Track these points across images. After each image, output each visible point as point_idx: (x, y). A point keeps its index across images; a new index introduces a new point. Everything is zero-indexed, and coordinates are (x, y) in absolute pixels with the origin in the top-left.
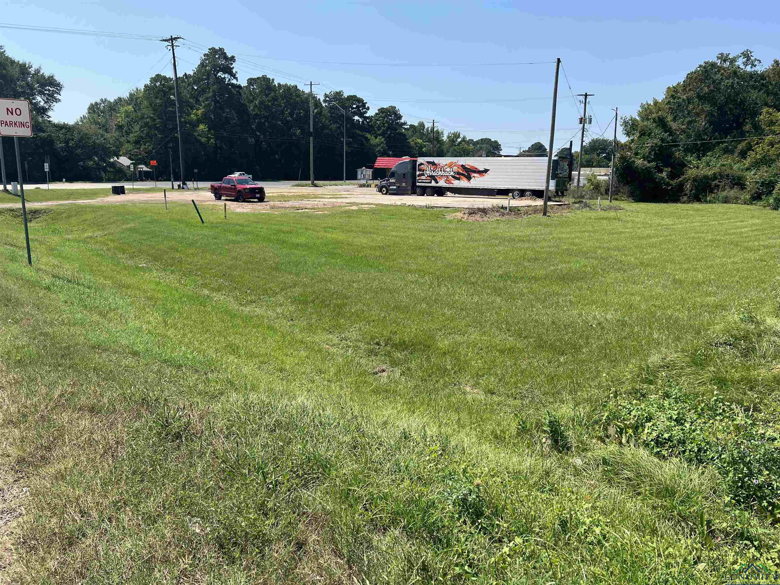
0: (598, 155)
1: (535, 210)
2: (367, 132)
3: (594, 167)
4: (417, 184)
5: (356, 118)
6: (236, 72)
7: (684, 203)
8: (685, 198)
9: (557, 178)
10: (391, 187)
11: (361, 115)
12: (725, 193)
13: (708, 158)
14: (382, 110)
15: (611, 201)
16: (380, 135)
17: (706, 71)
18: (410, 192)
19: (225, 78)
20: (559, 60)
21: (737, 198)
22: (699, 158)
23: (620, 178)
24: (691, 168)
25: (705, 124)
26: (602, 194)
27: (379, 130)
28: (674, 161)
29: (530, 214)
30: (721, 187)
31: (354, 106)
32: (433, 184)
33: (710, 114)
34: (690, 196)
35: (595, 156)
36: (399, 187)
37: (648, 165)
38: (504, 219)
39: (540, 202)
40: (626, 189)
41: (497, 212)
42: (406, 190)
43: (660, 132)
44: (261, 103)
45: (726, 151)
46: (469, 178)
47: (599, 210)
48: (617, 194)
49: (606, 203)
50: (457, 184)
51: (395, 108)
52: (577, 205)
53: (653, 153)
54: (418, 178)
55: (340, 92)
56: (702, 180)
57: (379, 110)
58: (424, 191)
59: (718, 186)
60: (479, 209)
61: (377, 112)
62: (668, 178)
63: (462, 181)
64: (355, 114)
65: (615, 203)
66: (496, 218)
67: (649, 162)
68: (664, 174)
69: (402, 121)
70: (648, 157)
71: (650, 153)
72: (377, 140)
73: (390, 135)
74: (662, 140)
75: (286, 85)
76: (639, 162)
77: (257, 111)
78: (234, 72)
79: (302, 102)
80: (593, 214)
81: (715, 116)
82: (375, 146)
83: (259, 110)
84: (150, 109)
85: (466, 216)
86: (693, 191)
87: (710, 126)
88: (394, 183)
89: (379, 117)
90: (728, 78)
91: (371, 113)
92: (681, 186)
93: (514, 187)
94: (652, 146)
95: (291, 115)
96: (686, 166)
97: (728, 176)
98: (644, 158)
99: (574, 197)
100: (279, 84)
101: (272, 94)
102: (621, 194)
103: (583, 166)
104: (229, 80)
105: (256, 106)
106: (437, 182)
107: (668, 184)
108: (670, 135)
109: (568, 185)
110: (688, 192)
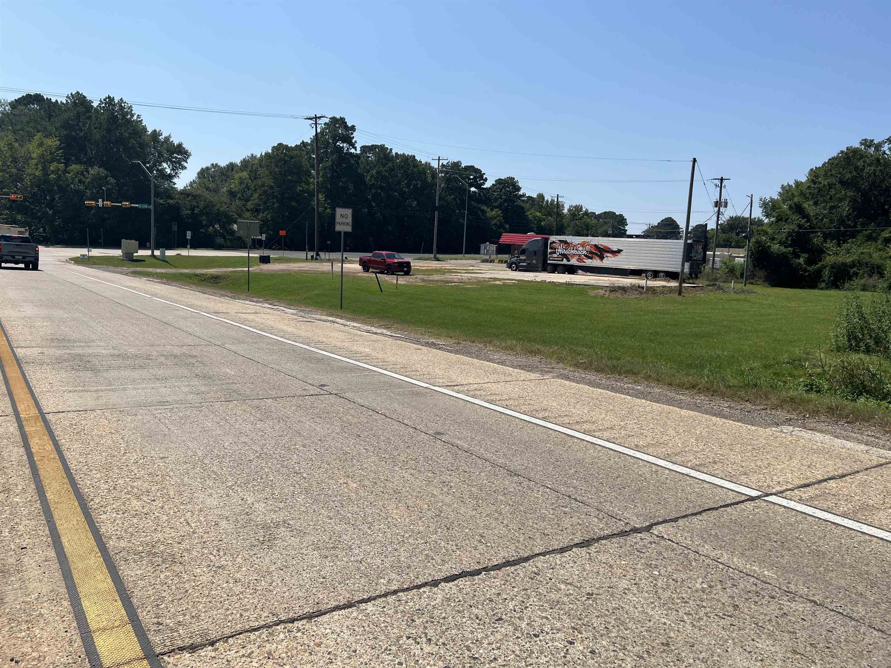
0: (738, 234)
1: (671, 290)
2: (483, 204)
3: (733, 247)
4: (549, 262)
5: (473, 189)
6: (356, 142)
7: (822, 289)
8: (823, 285)
9: (691, 260)
10: (521, 264)
11: (478, 186)
12: (863, 281)
13: (849, 245)
14: (499, 182)
15: (745, 285)
16: (496, 207)
17: (848, 158)
18: (540, 269)
19: (343, 147)
20: (695, 160)
21: (874, 287)
22: (839, 245)
23: (755, 262)
24: (830, 255)
25: (849, 210)
26: (737, 278)
27: (495, 202)
28: (812, 247)
29: (666, 294)
30: (859, 275)
31: (471, 177)
32: (565, 262)
33: (854, 200)
34: (828, 283)
35: (734, 235)
36: (529, 264)
37: (785, 250)
38: (642, 296)
39: (674, 284)
40: (761, 273)
41: (636, 290)
42: (538, 267)
43: (798, 218)
44: (378, 173)
45: (870, 238)
46: (602, 258)
47: (732, 292)
48: (753, 278)
49: (740, 286)
50: (589, 262)
51: (514, 179)
52: (710, 288)
53: (790, 239)
54: (549, 256)
55: (458, 163)
56: (840, 267)
57: (496, 181)
58: (555, 269)
59: (857, 274)
60: (619, 287)
61: (494, 183)
62: (805, 264)
63: (595, 261)
64: (471, 185)
65: (749, 287)
66: (633, 297)
67: (786, 247)
68: (801, 260)
69: (521, 193)
70: (784, 243)
71: (787, 238)
72: (493, 213)
73: (507, 208)
74: (800, 226)
75: (404, 155)
76: (775, 247)
77: (373, 181)
78: (353, 141)
79: (420, 172)
80: (724, 296)
81: (858, 202)
82: (491, 218)
83: (375, 181)
84: (270, 177)
85: (608, 293)
86: (832, 278)
87: (854, 212)
88: (525, 260)
89: (497, 189)
90: (869, 165)
91: (488, 185)
92: (819, 272)
93: (648, 268)
94: (789, 232)
95: (408, 185)
96: (824, 252)
97: (867, 264)
98: (781, 243)
99: (708, 280)
100: (396, 154)
101: (390, 164)
102: (757, 279)
103: (719, 246)
104: (348, 149)
105: (372, 176)
106: (569, 261)
107: (805, 270)
108: (807, 221)
109: (702, 267)
110: (826, 278)
